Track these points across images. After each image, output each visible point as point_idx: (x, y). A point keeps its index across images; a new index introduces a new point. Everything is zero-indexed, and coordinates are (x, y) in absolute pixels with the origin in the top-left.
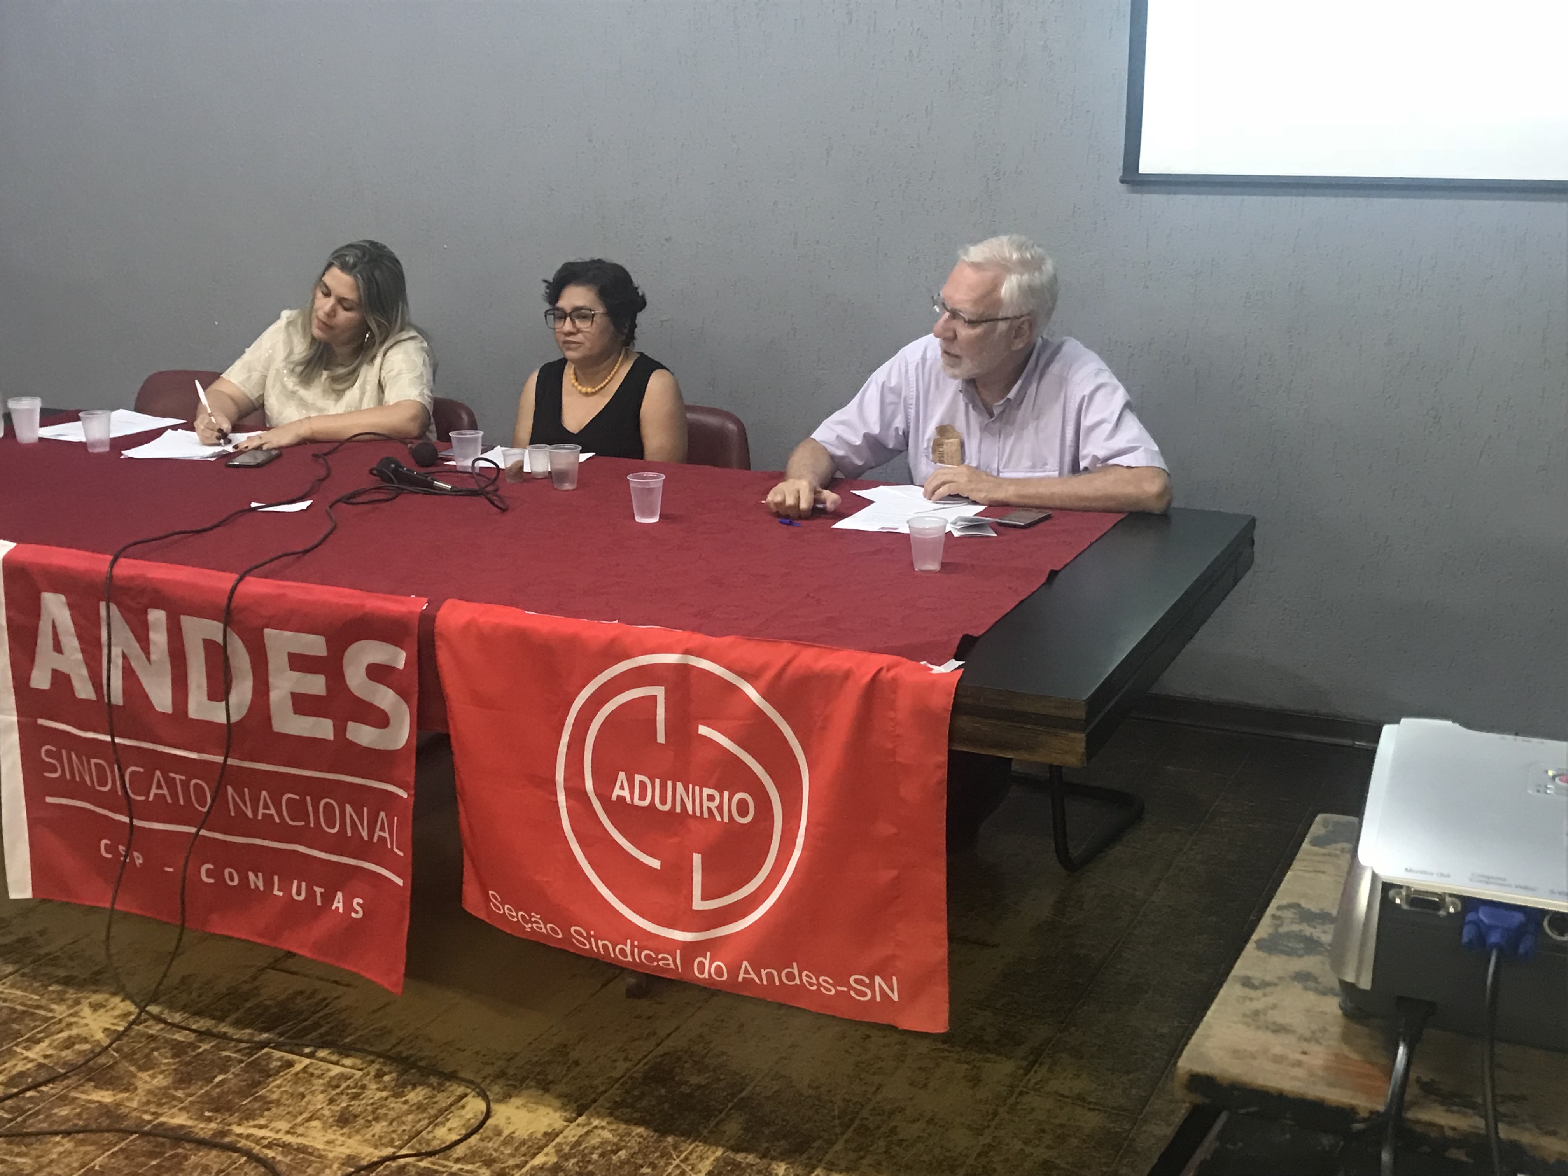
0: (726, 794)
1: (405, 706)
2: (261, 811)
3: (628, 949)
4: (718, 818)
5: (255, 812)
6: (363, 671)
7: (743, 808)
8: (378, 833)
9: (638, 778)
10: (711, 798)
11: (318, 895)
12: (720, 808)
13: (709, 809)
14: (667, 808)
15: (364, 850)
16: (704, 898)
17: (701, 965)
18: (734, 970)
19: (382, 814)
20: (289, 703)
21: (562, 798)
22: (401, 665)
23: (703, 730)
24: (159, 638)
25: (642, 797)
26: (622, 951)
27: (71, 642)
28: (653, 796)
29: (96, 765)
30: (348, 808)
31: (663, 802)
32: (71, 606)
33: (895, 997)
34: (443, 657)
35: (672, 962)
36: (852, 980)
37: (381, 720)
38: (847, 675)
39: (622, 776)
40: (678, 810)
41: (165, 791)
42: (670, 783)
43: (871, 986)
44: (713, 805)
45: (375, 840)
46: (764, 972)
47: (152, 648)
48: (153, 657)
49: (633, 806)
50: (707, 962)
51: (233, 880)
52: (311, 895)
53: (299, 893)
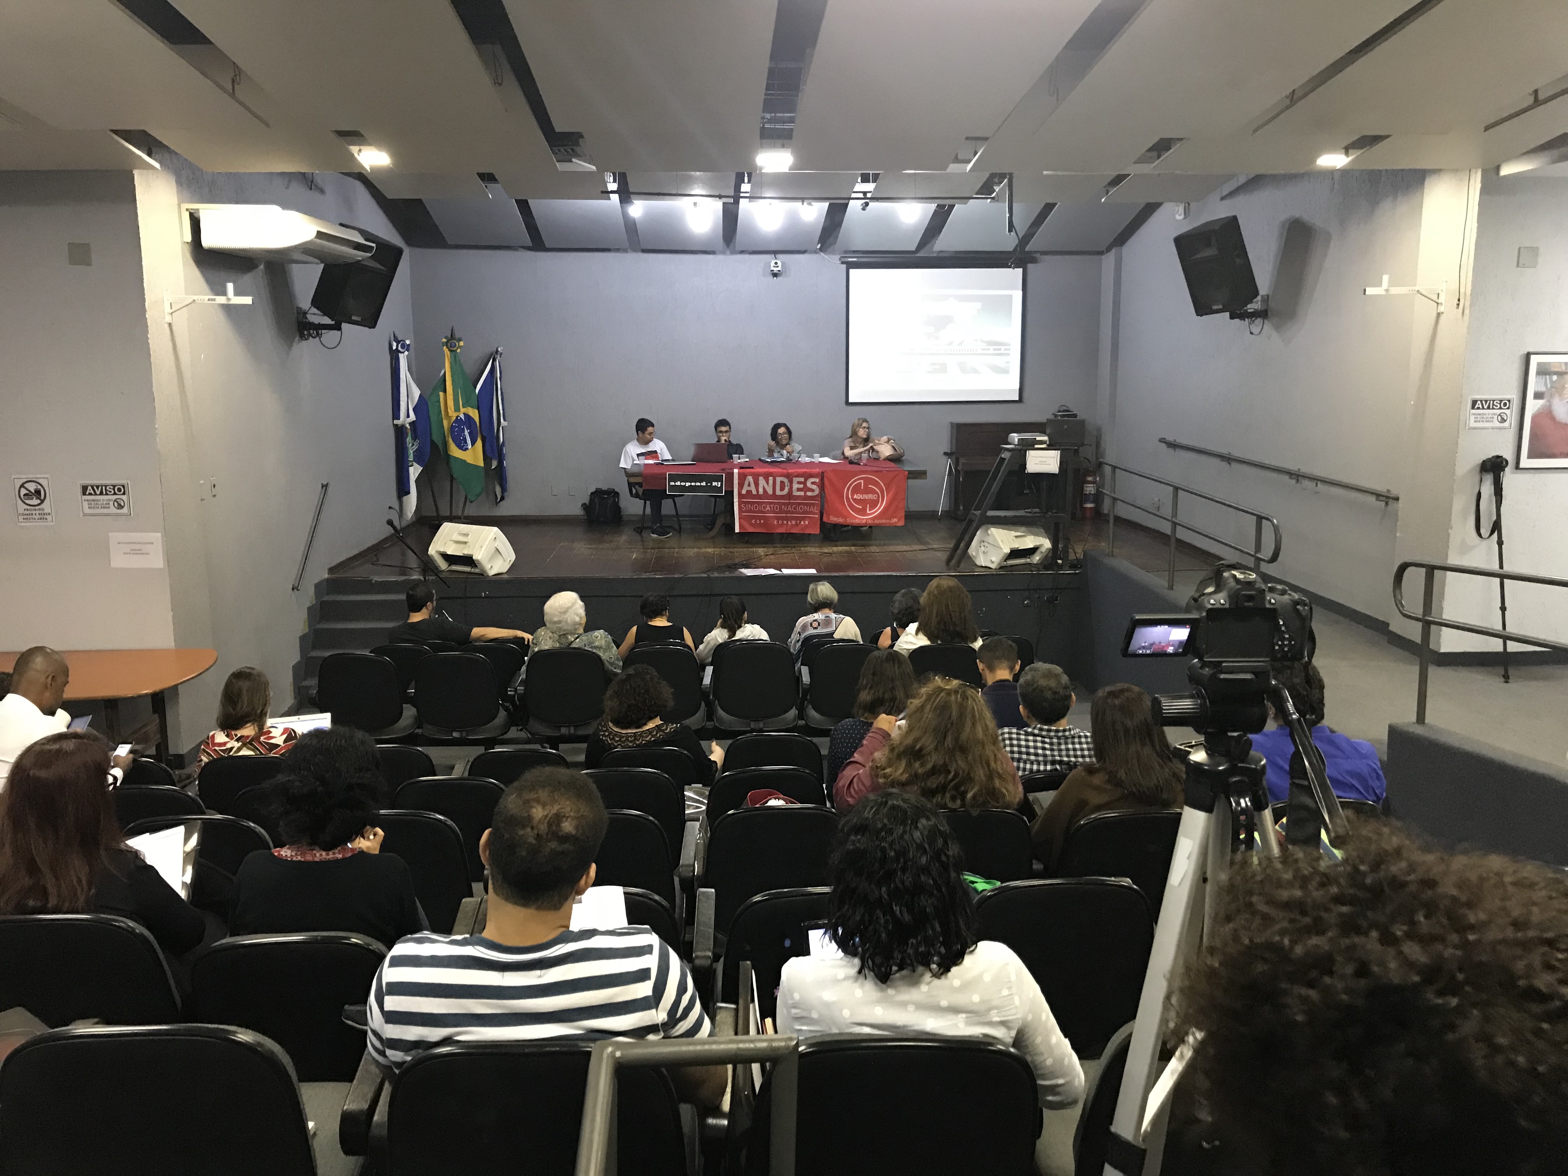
1: (818, 488)
2: (789, 509)
3: (859, 521)
5: (787, 509)
6: (811, 483)
7: (876, 497)
8: (810, 510)
9: (858, 495)
11: (798, 522)
12: (872, 497)
13: (870, 498)
14: (863, 499)
15: (807, 513)
16: (870, 511)
17: (865, 521)
18: (875, 521)
19: (812, 507)
20: (796, 490)
21: (845, 500)
22: (818, 481)
25: (859, 497)
26: (855, 522)
27: (752, 485)
29: (755, 506)
30: (805, 507)
32: (753, 478)
33: (897, 521)
36: (891, 519)
37: (813, 491)
39: (856, 495)
40: (865, 499)
41: (770, 508)
42: (864, 495)
43: (894, 520)
46: (880, 521)
47: (769, 483)
48: (769, 485)
49: (858, 499)
50: (870, 521)
51: (780, 522)
52: (796, 523)
53: (794, 522)
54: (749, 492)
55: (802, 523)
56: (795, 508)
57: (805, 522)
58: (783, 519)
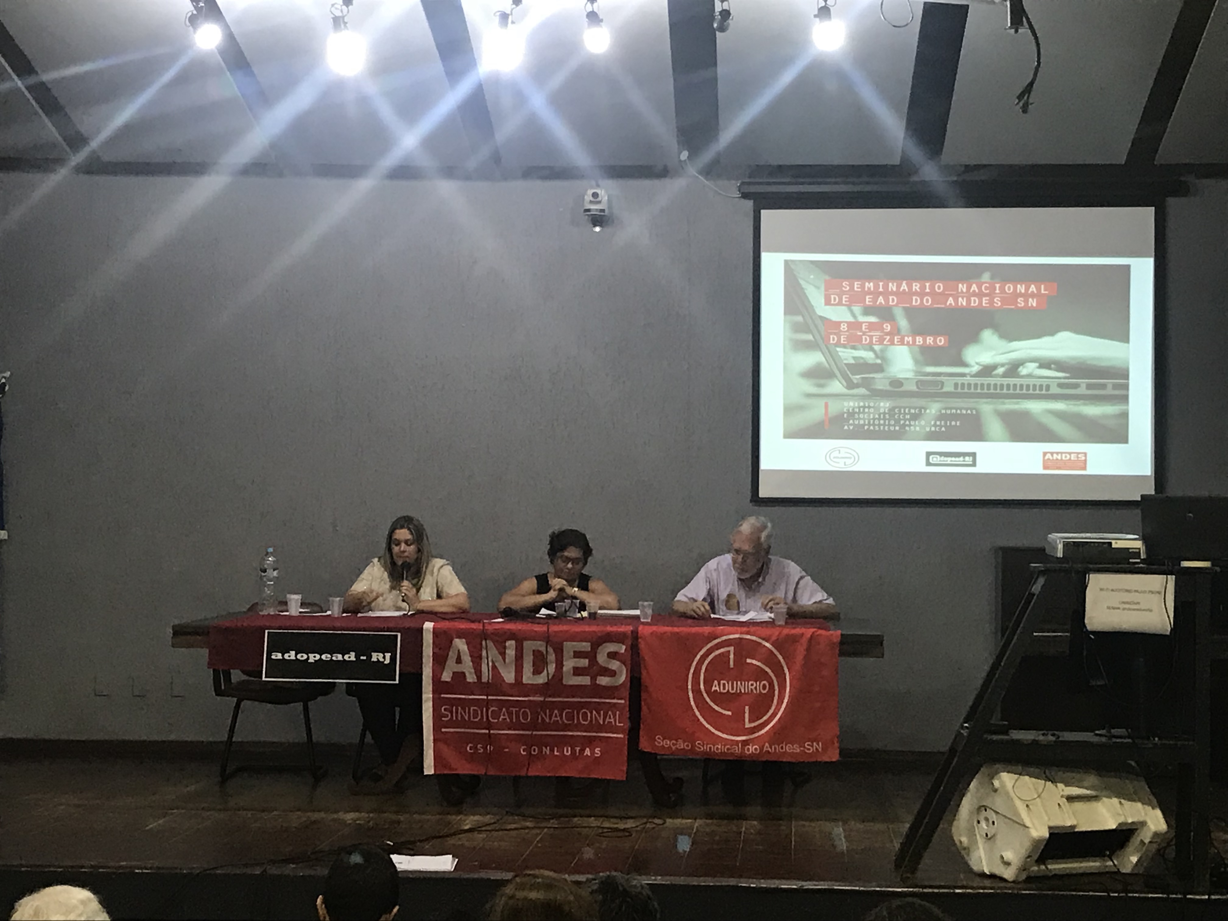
0: (758, 683)
1: (624, 667)
2: (553, 718)
3: (720, 747)
4: (755, 692)
5: (550, 719)
6: (606, 655)
7: (764, 687)
8: (607, 720)
9: (722, 682)
10: (752, 685)
11: (578, 751)
12: (756, 688)
13: (752, 689)
14: (734, 692)
15: (600, 728)
16: (750, 722)
17: (748, 749)
18: (762, 748)
19: (610, 713)
20: (572, 672)
21: (691, 695)
22: (623, 651)
23: (749, 661)
24: (511, 652)
25: (724, 689)
26: (717, 749)
27: (467, 659)
28: (728, 687)
29: (474, 710)
30: (594, 712)
31: (733, 689)
32: (468, 644)
33: (820, 750)
34: (642, 645)
35: (737, 750)
36: (806, 745)
37: (612, 674)
38: (803, 634)
39: (716, 682)
40: (738, 691)
41: (507, 717)
42: (735, 683)
43: (812, 746)
44: (753, 687)
45: (606, 723)
46: (773, 747)
47: (507, 656)
48: (507, 660)
49: (721, 693)
50: (750, 747)
51: (535, 751)
52: (573, 751)
53: (568, 752)
54: (459, 676)
55: (587, 752)
56: (570, 717)
57: (592, 752)
58: (541, 742)
